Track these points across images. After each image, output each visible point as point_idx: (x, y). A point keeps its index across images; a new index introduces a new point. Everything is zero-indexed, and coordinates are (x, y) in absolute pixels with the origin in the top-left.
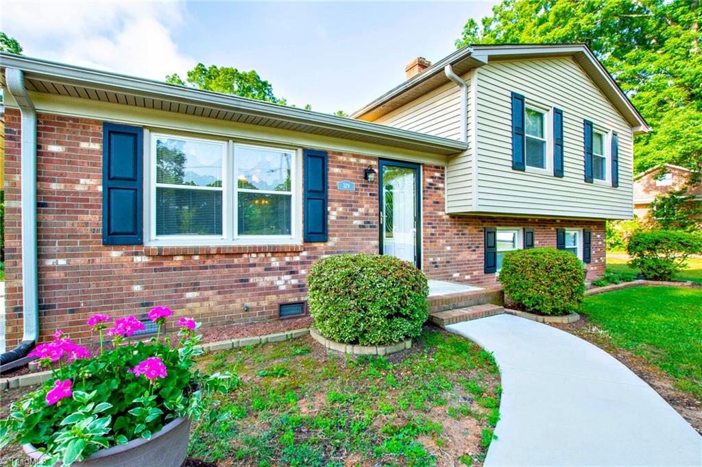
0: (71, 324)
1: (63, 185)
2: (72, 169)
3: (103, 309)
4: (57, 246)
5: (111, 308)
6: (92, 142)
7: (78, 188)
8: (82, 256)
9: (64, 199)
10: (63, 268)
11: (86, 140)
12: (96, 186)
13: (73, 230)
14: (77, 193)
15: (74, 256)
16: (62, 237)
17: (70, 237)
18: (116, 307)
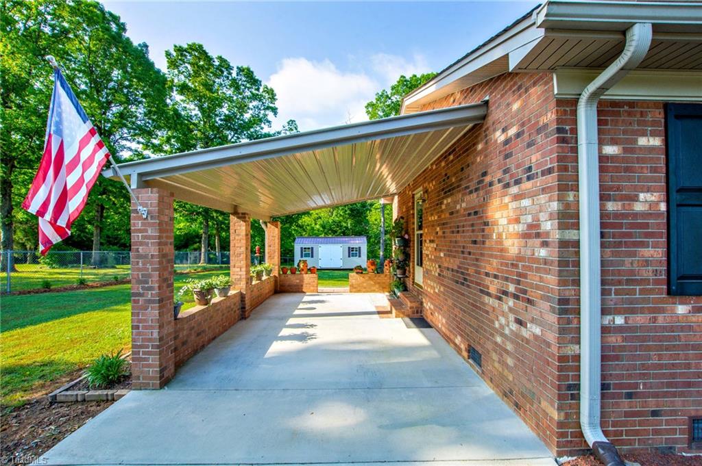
0: (627, 414)
1: (620, 203)
2: (629, 179)
3: (666, 395)
4: (613, 296)
5: (674, 395)
6: (651, 136)
7: (638, 207)
8: (642, 311)
9: (620, 226)
10: (620, 329)
11: (644, 134)
12: (657, 203)
13: (632, 272)
14: (636, 215)
15: (633, 311)
16: (620, 282)
17: (628, 282)
18: (682, 394)
